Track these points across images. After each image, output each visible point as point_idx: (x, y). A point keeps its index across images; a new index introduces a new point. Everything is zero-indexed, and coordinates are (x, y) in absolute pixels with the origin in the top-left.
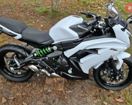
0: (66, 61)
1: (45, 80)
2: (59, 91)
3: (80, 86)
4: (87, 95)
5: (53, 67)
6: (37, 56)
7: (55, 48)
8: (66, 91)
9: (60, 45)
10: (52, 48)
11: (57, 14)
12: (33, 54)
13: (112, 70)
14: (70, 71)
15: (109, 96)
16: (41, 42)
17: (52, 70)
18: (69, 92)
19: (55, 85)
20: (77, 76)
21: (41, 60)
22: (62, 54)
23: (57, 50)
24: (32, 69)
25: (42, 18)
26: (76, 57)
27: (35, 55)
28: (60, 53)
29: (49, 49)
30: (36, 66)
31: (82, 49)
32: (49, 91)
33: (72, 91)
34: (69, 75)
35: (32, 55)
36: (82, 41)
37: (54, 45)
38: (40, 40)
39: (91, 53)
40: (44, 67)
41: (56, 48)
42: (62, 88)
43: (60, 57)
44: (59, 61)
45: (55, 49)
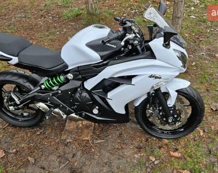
0: (88, 96)
1: (65, 123)
2: (83, 141)
3: (118, 133)
5: (71, 105)
6: (45, 89)
7: (70, 76)
8: (95, 141)
9: (76, 71)
10: (65, 76)
11: (95, 17)
12: (40, 86)
13: (161, 108)
14: (96, 111)
15: (160, 148)
16: (49, 67)
17: (69, 110)
18: (99, 141)
19: (80, 131)
20: (107, 118)
21: (51, 94)
22: (80, 86)
23: (74, 79)
24: (41, 108)
25: (71, 25)
26: (101, 90)
27: (43, 87)
28: (78, 83)
29: (62, 77)
30: (46, 105)
31: (107, 77)
32: (68, 141)
33: (103, 141)
34: (94, 116)
35: (39, 88)
36: (107, 65)
37: (68, 72)
38: (46, 65)
40: (57, 106)
41: (72, 75)
42: (89, 136)
43: (79, 89)
44: (77, 95)
45: (70, 78)
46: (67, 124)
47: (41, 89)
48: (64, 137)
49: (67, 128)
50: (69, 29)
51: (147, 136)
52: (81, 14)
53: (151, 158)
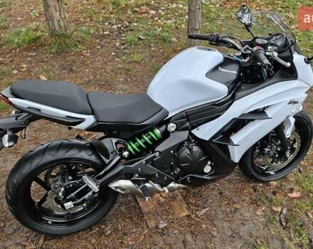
1: (138, 205)
2: (182, 219)
4: (237, 206)
7: (172, 127)
8: (197, 213)
9: (183, 117)
12: (121, 155)
13: (279, 142)
14: (207, 169)
16: (140, 120)
18: (204, 211)
21: (144, 162)
22: (188, 138)
23: (177, 130)
24: (119, 190)
26: (222, 136)
27: (126, 154)
31: (237, 116)
32: (161, 226)
33: (207, 209)
35: (119, 157)
39: (253, 120)
41: (175, 126)
42: (185, 209)
44: (186, 152)
45: (171, 130)
46: (141, 204)
48: (152, 224)
49: (145, 210)
50: (30, 62)
51: (252, 185)
52: (39, 37)
53: (275, 208)
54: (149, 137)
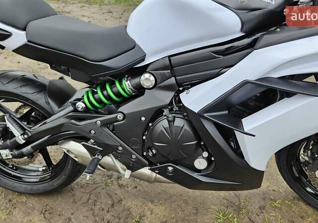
6: (86, 110)
7: (147, 80)
9: (165, 67)
10: (136, 81)
12: (74, 104)
14: (201, 163)
21: (99, 123)
22: (171, 103)
23: (156, 86)
24: (72, 156)
26: (227, 112)
27: (80, 105)
31: (252, 77)
34: (195, 175)
35: (71, 108)
43: (166, 112)
44: (162, 125)
45: (146, 84)
47: (75, 110)
54: (115, 89)
